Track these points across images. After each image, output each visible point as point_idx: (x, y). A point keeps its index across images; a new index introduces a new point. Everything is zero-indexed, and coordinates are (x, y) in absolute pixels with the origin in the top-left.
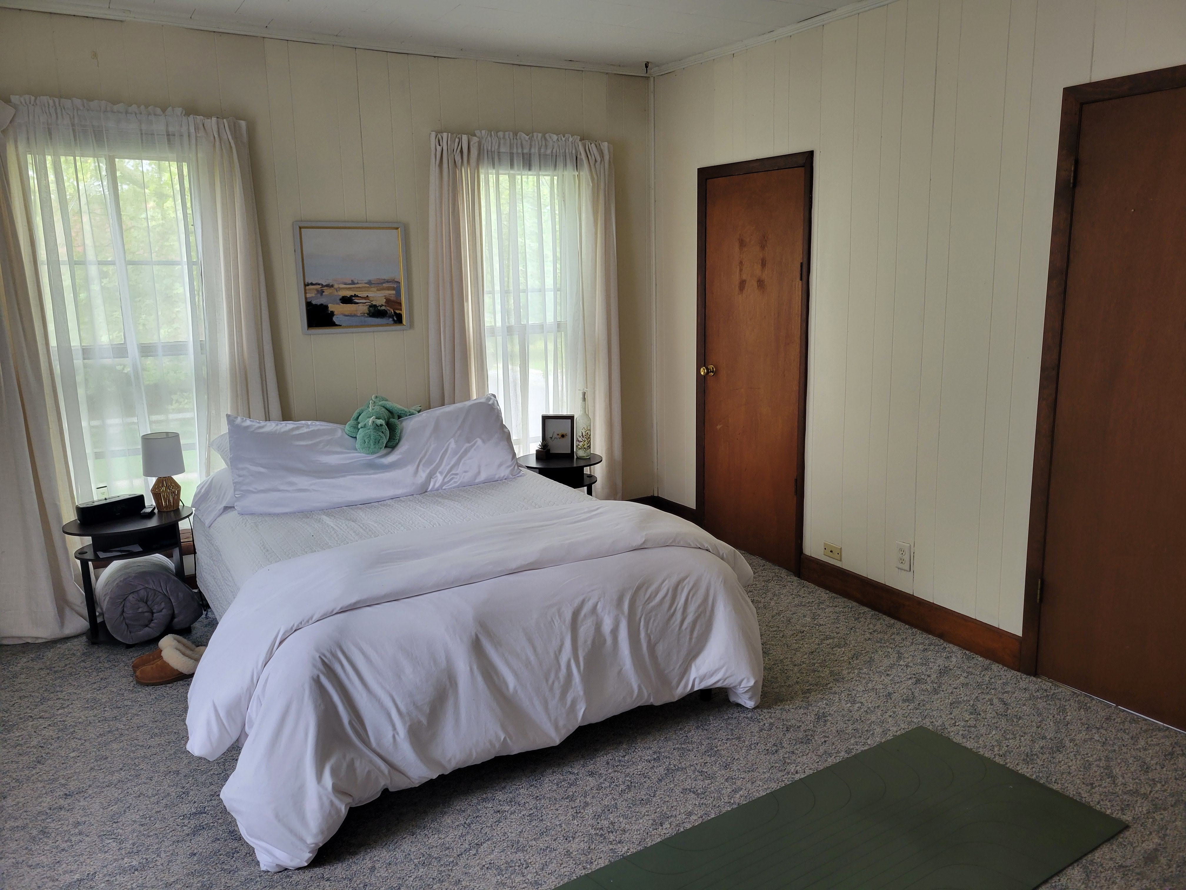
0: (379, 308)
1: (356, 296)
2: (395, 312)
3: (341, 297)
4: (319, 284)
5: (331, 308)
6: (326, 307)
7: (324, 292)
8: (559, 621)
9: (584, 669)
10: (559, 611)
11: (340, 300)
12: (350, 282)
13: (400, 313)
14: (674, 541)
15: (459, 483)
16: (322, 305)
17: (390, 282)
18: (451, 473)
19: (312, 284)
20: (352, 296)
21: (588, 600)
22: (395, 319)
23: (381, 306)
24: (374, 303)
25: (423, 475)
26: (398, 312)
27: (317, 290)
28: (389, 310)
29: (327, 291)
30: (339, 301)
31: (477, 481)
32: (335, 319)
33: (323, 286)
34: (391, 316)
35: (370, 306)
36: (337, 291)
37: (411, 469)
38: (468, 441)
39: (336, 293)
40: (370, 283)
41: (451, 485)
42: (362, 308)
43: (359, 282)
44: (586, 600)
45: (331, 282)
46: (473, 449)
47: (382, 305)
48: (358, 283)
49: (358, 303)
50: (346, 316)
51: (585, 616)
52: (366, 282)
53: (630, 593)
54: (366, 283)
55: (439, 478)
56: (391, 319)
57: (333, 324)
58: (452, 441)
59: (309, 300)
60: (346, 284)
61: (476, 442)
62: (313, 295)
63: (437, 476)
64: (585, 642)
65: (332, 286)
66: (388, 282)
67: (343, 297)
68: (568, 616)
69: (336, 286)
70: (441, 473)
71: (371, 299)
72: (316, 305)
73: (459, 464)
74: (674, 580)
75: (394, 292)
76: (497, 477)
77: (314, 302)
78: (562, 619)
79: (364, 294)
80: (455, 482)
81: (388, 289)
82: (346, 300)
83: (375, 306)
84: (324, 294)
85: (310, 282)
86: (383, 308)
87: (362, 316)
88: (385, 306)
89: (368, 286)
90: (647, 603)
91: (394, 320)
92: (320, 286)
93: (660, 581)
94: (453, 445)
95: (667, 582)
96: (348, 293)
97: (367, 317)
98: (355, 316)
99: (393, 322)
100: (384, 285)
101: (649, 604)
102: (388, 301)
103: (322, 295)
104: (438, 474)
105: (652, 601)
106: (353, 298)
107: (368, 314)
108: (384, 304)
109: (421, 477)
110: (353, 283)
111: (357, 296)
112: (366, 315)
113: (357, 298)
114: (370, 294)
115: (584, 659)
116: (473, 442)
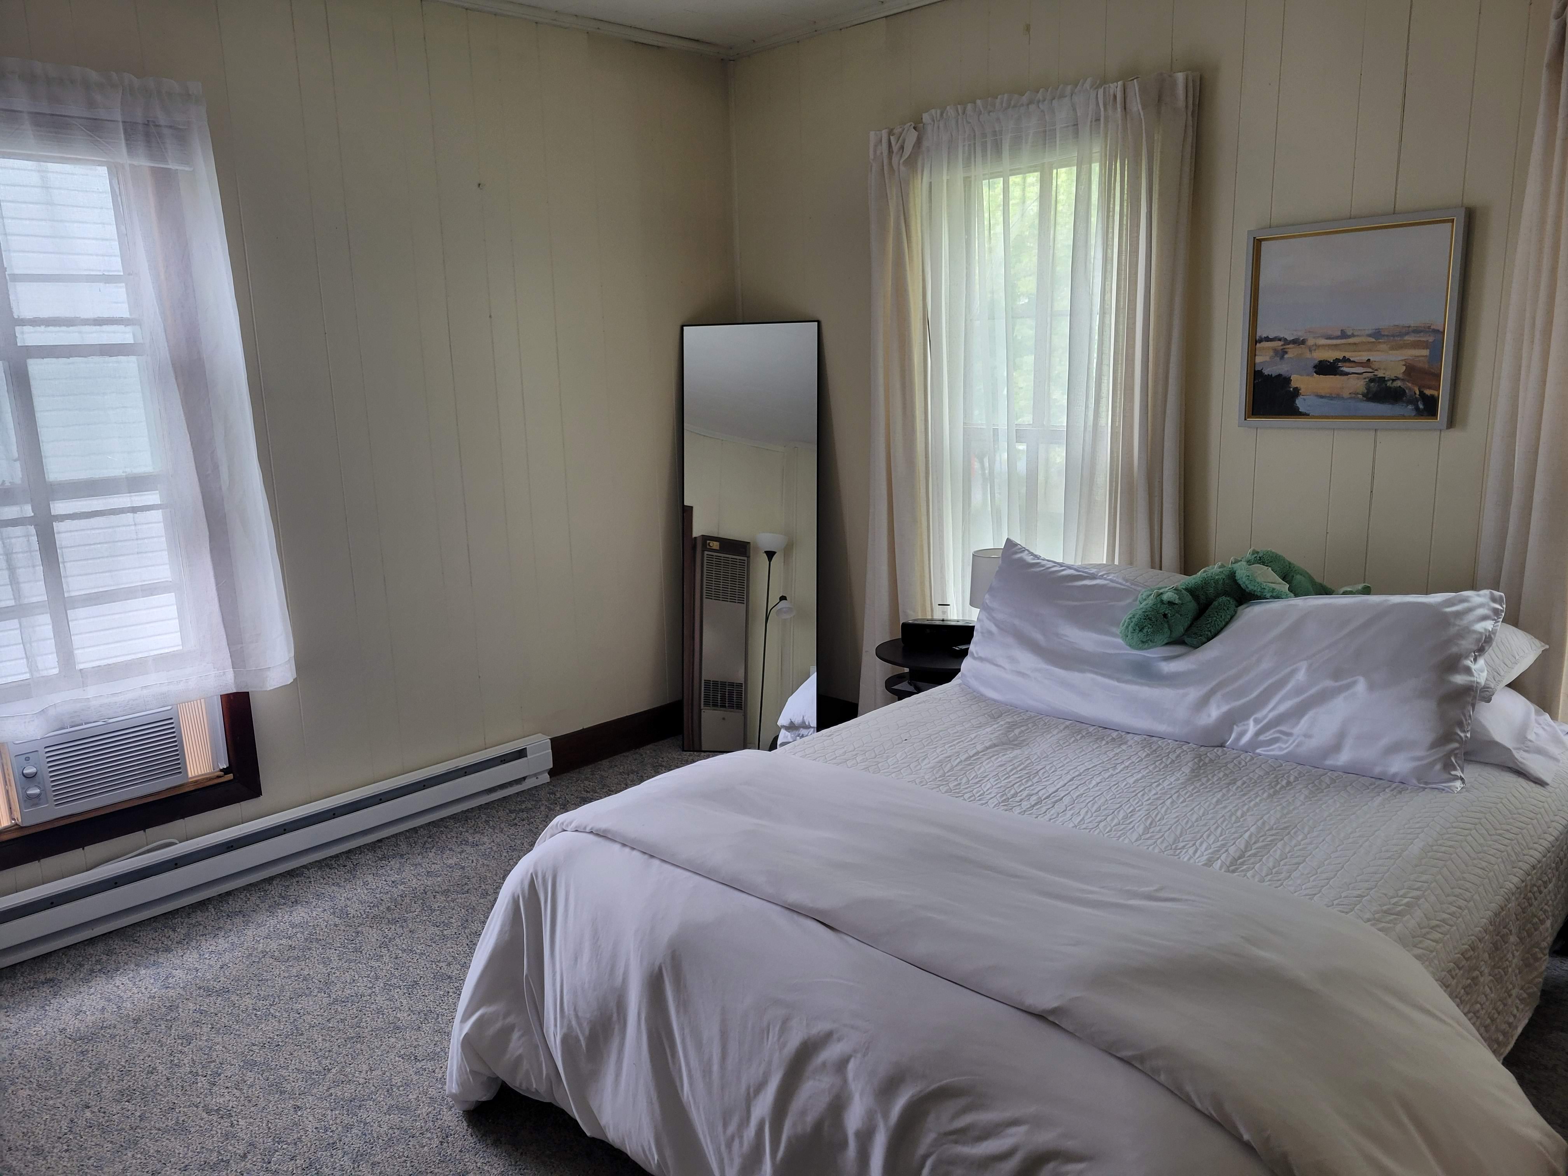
0: (1389, 384)
1: (1345, 360)
2: (1421, 393)
3: (1316, 362)
4: (1280, 340)
5: (1297, 381)
6: (1288, 380)
7: (1286, 353)
8: (776, 1039)
9: (782, 1159)
10: (785, 1021)
11: (1315, 367)
12: (1339, 333)
13: (1432, 396)
14: (1142, 1058)
15: (1285, 751)
16: (1280, 375)
17: (1420, 332)
18: (1278, 728)
19: (1267, 339)
20: (1337, 360)
21: (839, 1040)
22: (1421, 406)
23: (1393, 380)
24: (1380, 374)
25: (1214, 712)
26: (1428, 392)
27: (1275, 351)
28: (1410, 389)
29: (1293, 352)
30: (1312, 370)
31: (1329, 762)
32: (1300, 403)
33: (1286, 342)
34: (1413, 401)
35: (1372, 380)
36: (1310, 351)
37: (1193, 694)
38: (1337, 675)
39: (1308, 355)
40: (1377, 334)
41: (1273, 750)
42: (1356, 384)
43: (1356, 333)
44: (835, 1036)
45: (1301, 335)
46: (1343, 695)
47: (1397, 379)
48: (1353, 336)
49: (1347, 374)
50: (1322, 397)
51: (824, 1064)
52: (1370, 332)
53: (918, 1089)
54: (1369, 336)
55: (1252, 728)
56: (1410, 407)
57: (1292, 411)
58: (1303, 666)
59: (1258, 368)
60: (1329, 338)
61: (1355, 683)
62: (1267, 359)
63: (1248, 724)
64: (803, 1113)
65: (1303, 342)
66: (1417, 331)
67: (1320, 362)
68: (794, 1041)
69: (1311, 342)
70: (1257, 721)
71: (1375, 366)
72: (1269, 377)
73: (1302, 716)
74: (1045, 1138)
75: (1426, 352)
76: (1377, 770)
77: (1266, 372)
78: (782, 1040)
79: (1363, 357)
80: (1281, 749)
81: (1416, 345)
82: (1326, 368)
83: (1382, 380)
84: (1286, 356)
85: (1264, 335)
86: (1398, 383)
87: (1350, 398)
88: (1403, 380)
89: (1374, 340)
90: (954, 1137)
91: (1417, 409)
92: (1281, 343)
93: (1007, 1114)
94: (1301, 676)
95: (1022, 1129)
96: (1330, 355)
97: (1362, 401)
98: (1338, 397)
99: (1414, 413)
100: (1406, 338)
101: (956, 1142)
102: (1411, 370)
103: (1282, 358)
104: (1251, 722)
105: (964, 1143)
106: (1340, 364)
107: (1364, 395)
108: (1401, 376)
109: (1209, 716)
110: (1344, 335)
111: (1349, 360)
112: (1360, 396)
113: (1347, 364)
114: (1374, 357)
115: (789, 1140)
116: (1345, 682)
